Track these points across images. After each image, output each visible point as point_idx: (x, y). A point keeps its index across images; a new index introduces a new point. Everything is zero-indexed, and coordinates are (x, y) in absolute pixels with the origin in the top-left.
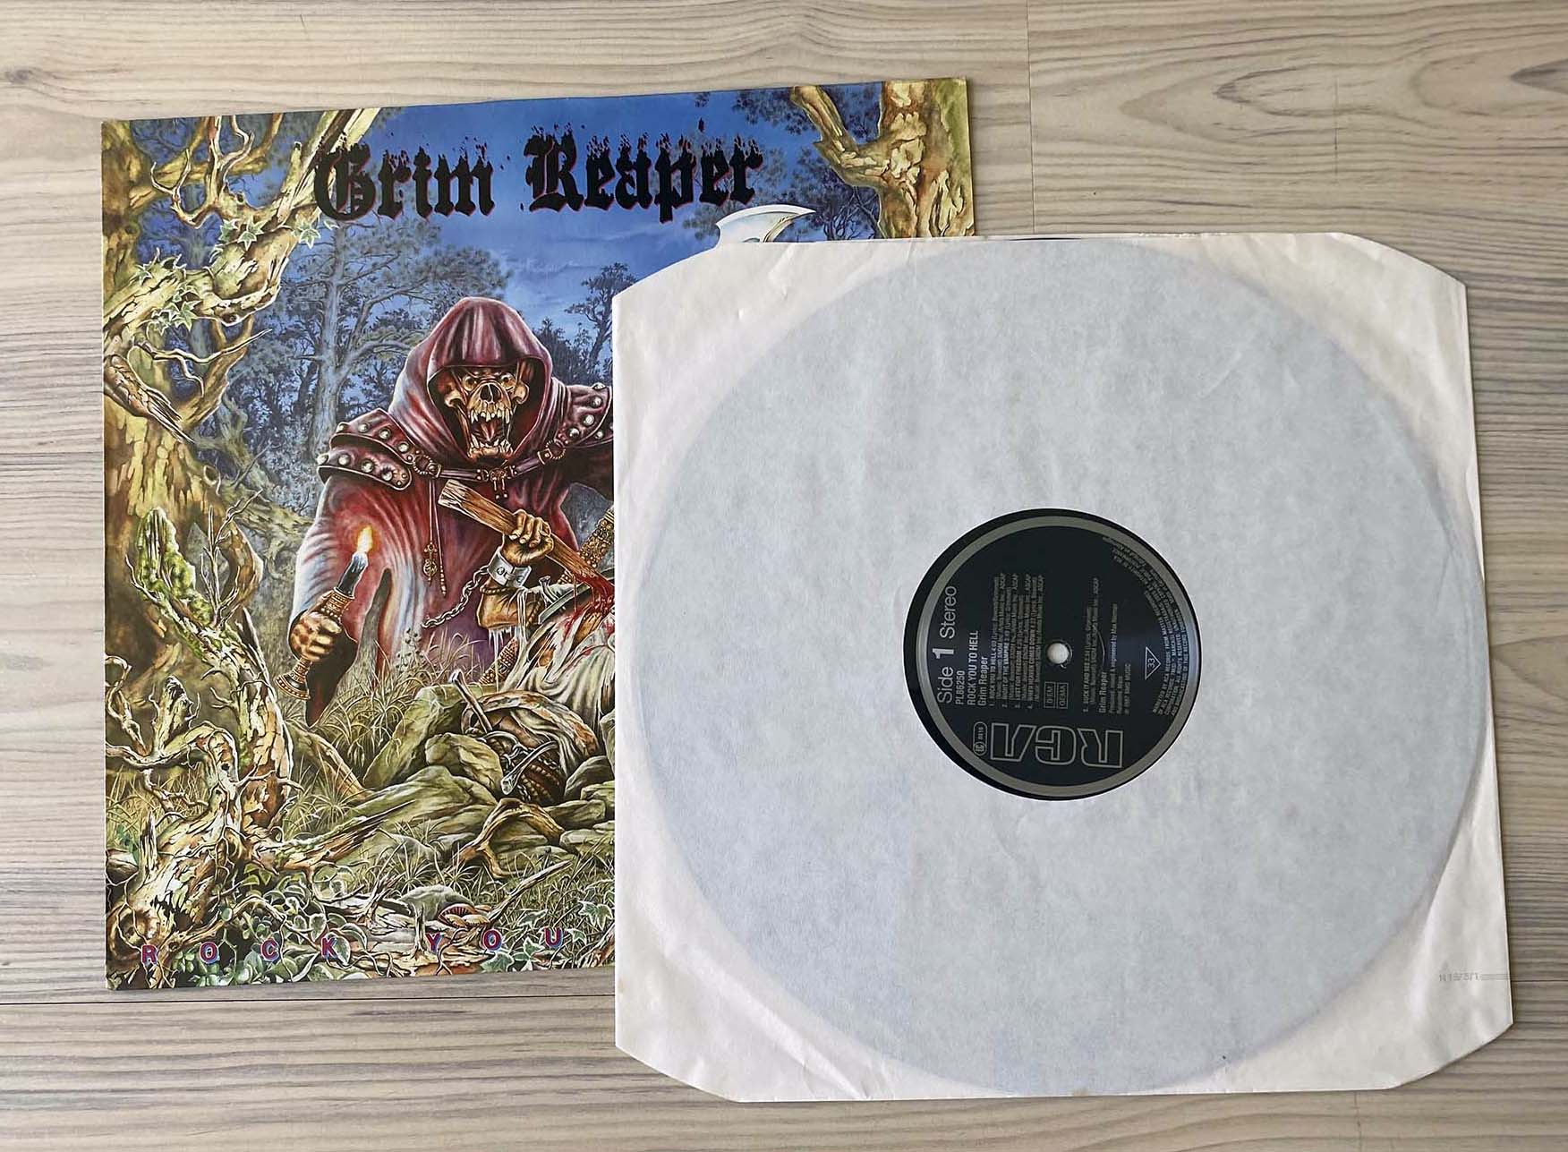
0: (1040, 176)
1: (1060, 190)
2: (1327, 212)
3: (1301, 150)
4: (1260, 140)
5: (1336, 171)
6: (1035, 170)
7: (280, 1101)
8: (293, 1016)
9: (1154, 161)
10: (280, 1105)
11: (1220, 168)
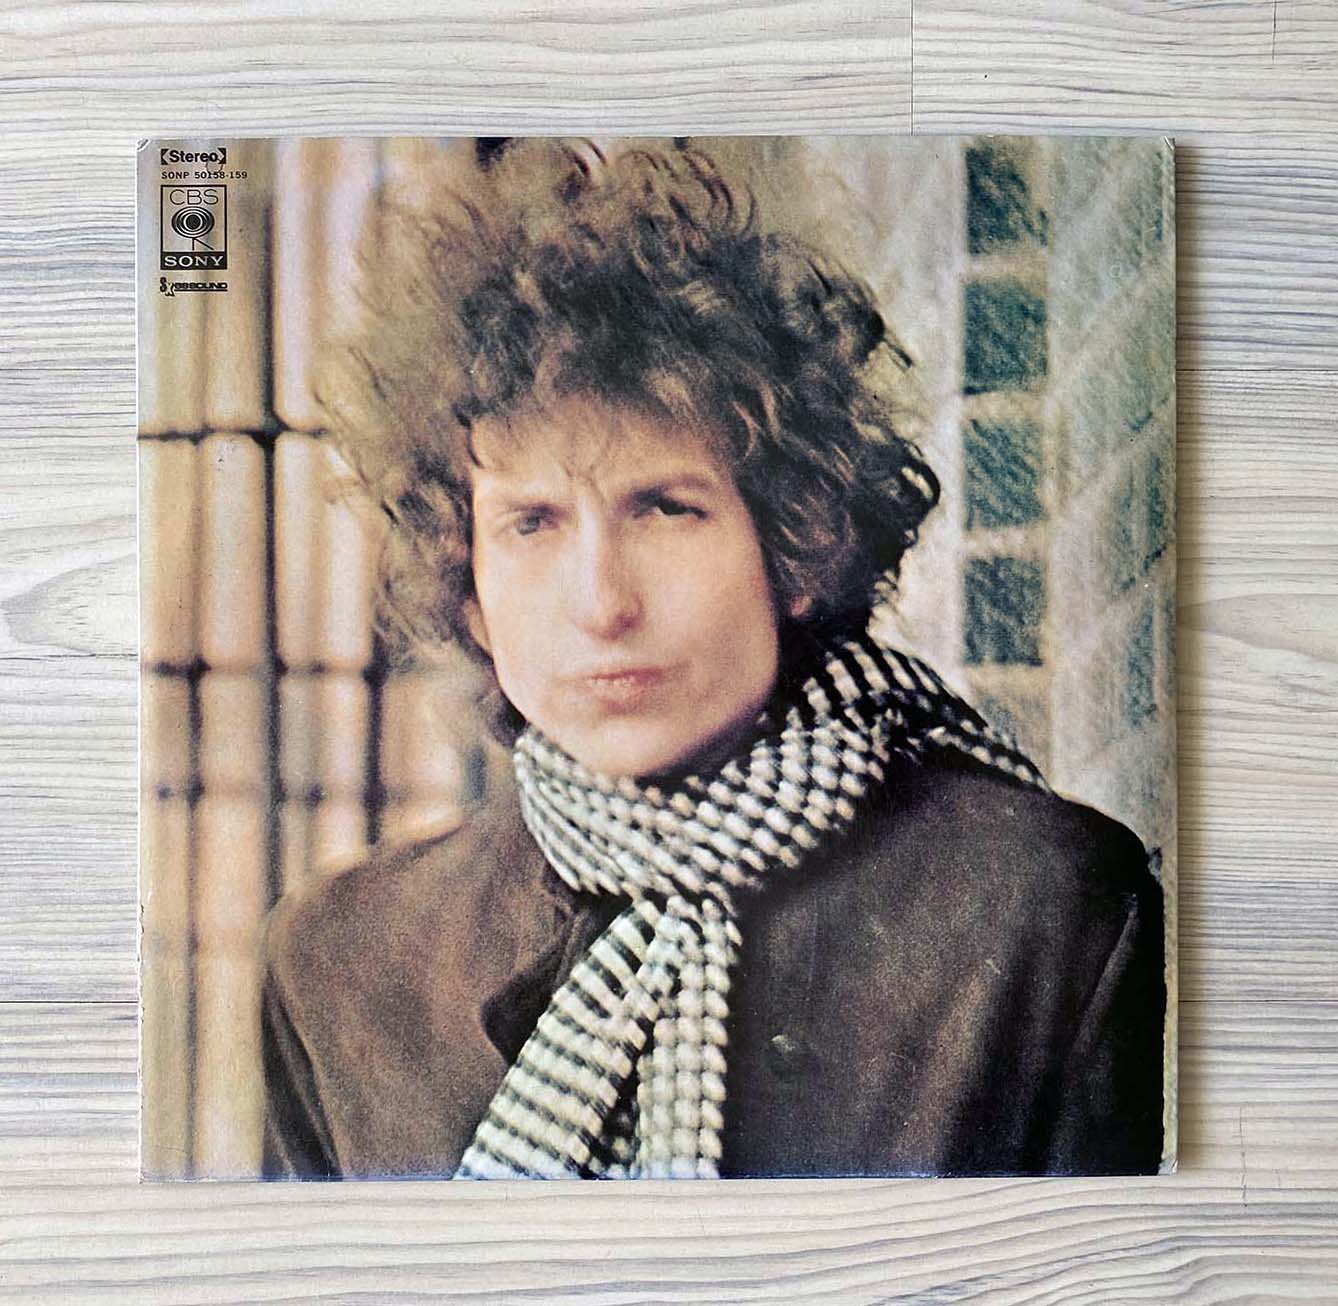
0: (920, 54)
1: (945, 71)
2: (1260, 104)
3: (1233, 27)
4: (1186, 14)
5: (1273, 54)
6: (917, 47)
7: (31, 1113)
8: (46, 1020)
9: (1057, 38)
10: (31, 1117)
11: (1134, 48)
